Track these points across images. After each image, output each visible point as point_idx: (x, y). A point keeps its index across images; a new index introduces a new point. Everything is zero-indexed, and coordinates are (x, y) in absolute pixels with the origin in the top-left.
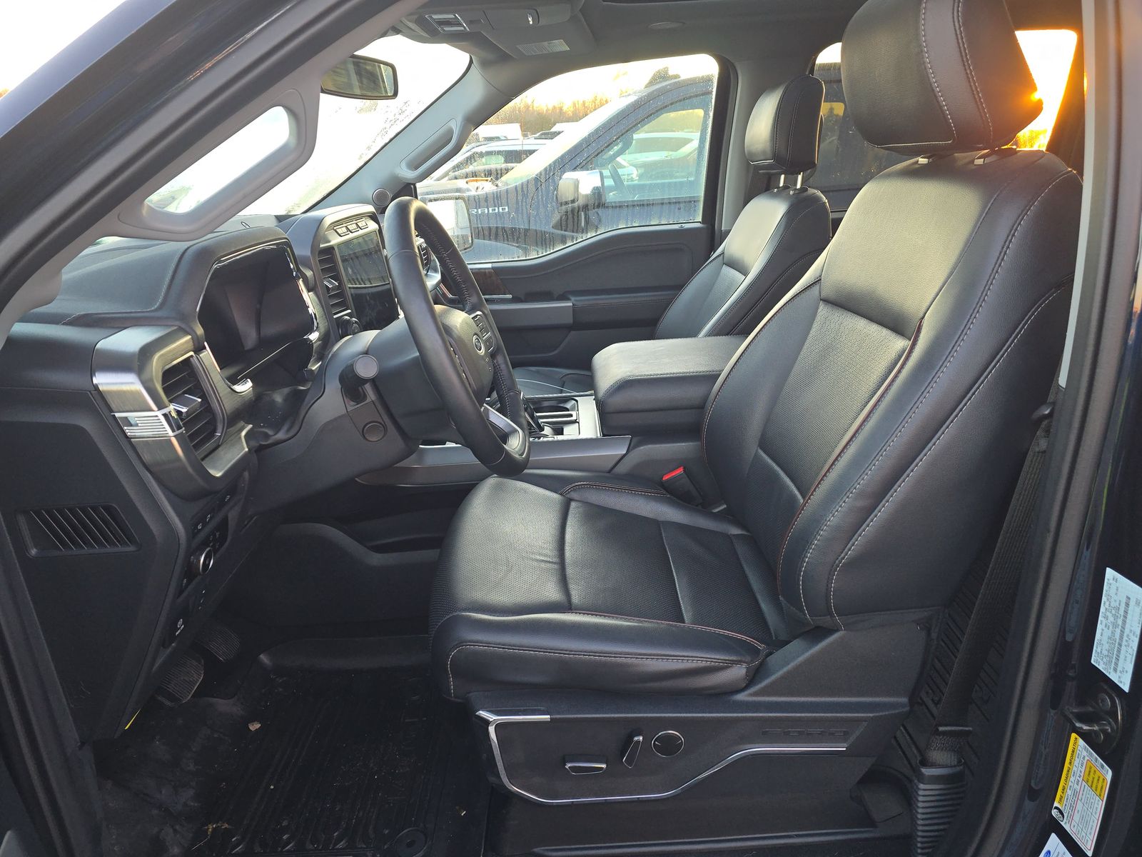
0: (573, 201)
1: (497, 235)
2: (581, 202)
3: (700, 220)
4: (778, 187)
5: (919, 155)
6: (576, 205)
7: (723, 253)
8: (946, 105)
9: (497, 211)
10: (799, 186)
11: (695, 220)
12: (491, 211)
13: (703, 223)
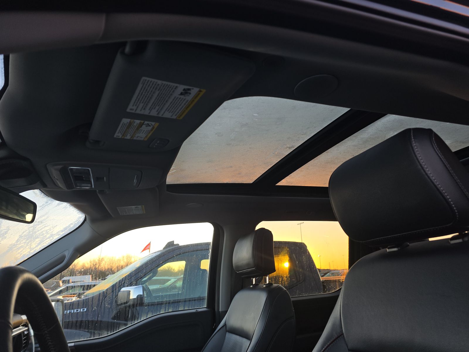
0: (127, 303)
1: (76, 326)
2: (131, 303)
3: (206, 307)
4: (252, 285)
5: (386, 247)
6: (128, 304)
7: (225, 325)
8: (453, 204)
9: (79, 311)
10: (268, 282)
11: (203, 307)
12: (75, 312)
13: (208, 308)
